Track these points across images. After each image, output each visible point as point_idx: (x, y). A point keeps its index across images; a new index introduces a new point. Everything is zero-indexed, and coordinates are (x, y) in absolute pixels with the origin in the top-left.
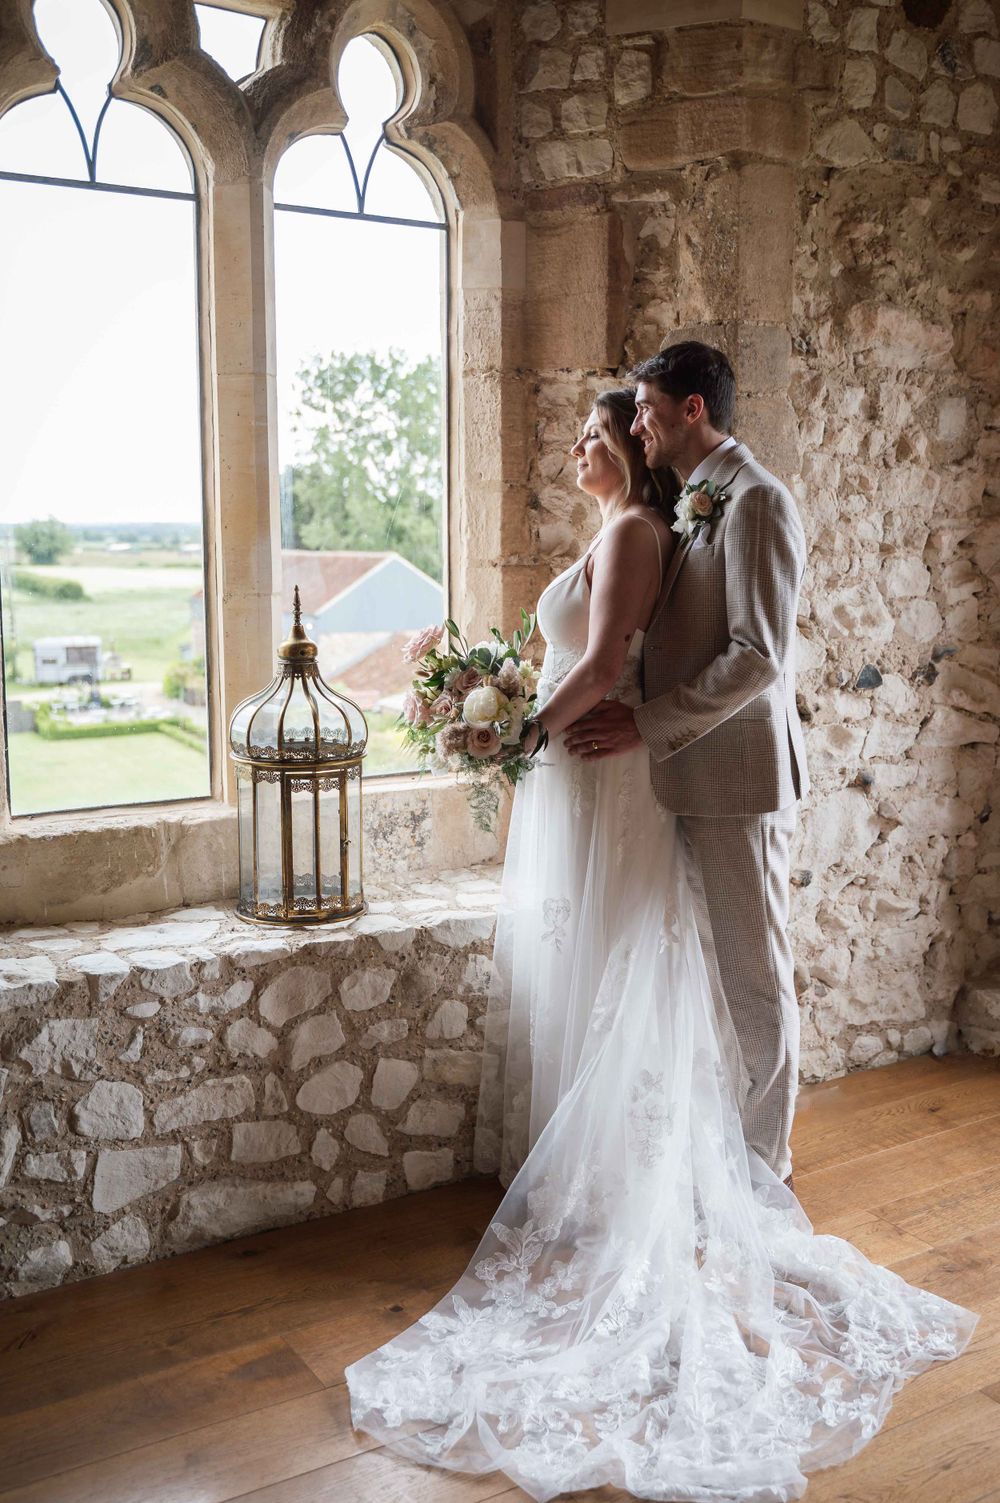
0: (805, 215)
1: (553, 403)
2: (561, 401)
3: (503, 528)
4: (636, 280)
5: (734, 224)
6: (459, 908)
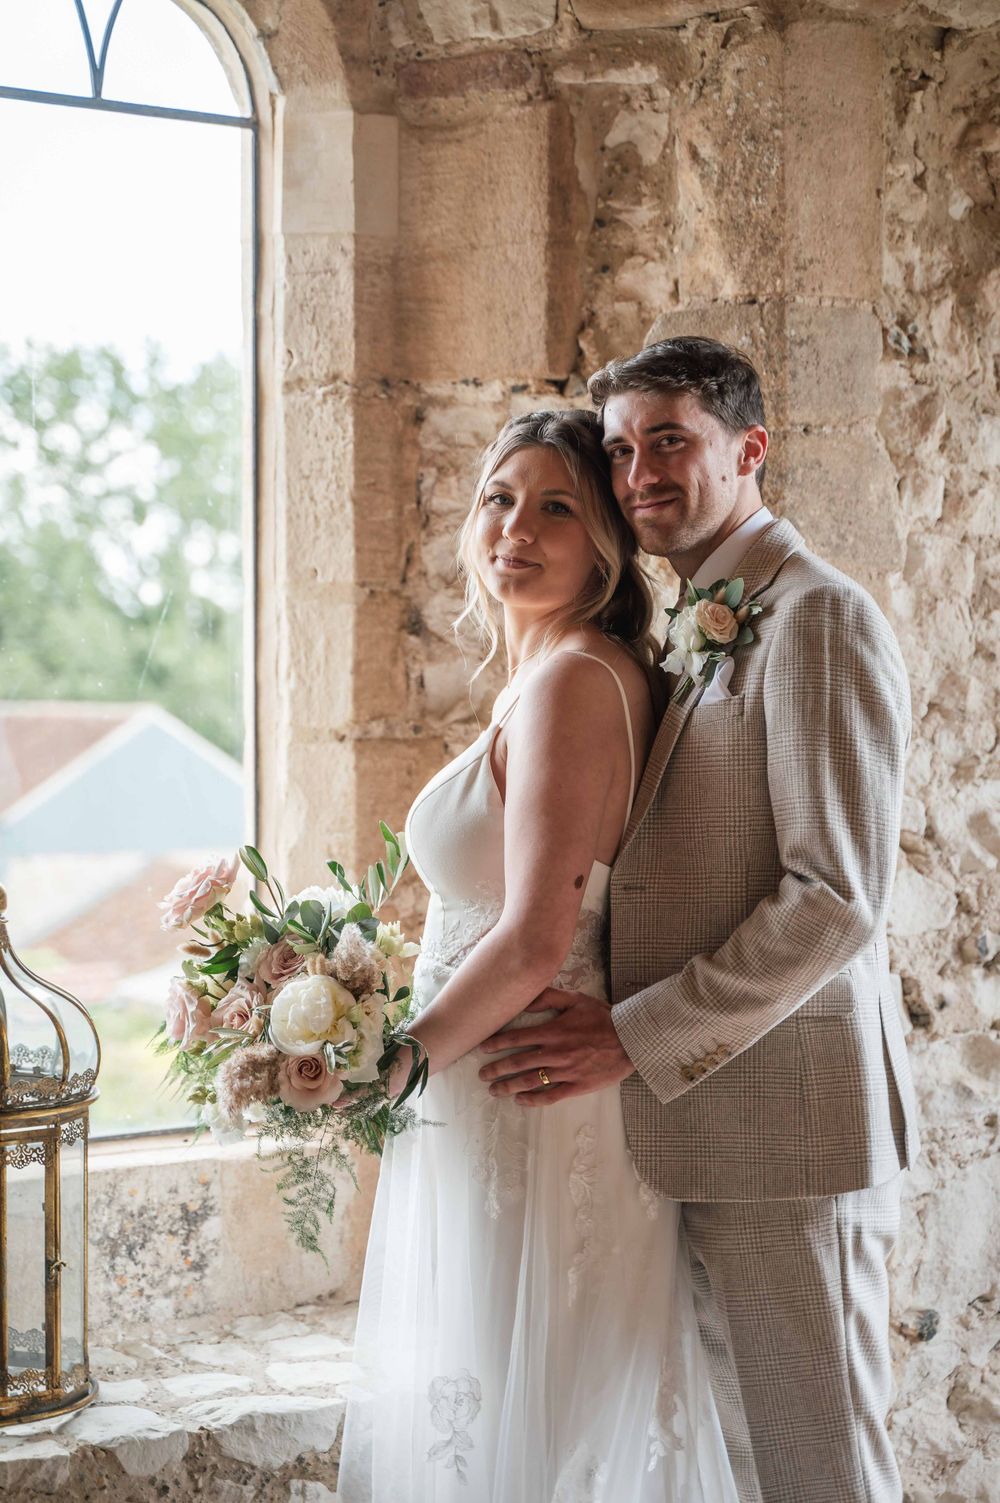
0: (902, 110)
1: (448, 441)
2: (464, 437)
3: (357, 670)
4: (600, 222)
5: (774, 126)
6: (272, 1390)
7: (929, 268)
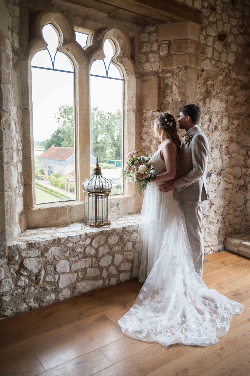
0: (198, 79)
1: (146, 117)
2: (148, 117)
3: (135, 143)
4: (164, 92)
5: (185, 81)
6: (129, 223)
7: (200, 98)
